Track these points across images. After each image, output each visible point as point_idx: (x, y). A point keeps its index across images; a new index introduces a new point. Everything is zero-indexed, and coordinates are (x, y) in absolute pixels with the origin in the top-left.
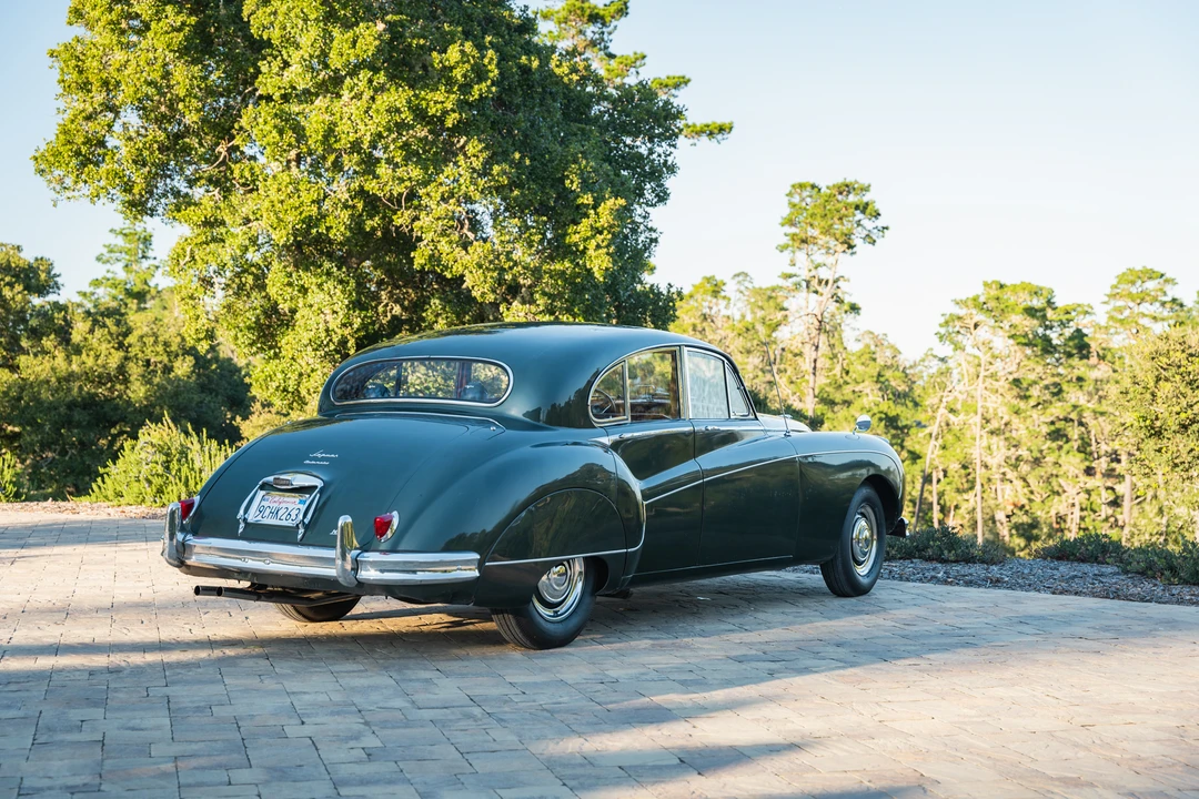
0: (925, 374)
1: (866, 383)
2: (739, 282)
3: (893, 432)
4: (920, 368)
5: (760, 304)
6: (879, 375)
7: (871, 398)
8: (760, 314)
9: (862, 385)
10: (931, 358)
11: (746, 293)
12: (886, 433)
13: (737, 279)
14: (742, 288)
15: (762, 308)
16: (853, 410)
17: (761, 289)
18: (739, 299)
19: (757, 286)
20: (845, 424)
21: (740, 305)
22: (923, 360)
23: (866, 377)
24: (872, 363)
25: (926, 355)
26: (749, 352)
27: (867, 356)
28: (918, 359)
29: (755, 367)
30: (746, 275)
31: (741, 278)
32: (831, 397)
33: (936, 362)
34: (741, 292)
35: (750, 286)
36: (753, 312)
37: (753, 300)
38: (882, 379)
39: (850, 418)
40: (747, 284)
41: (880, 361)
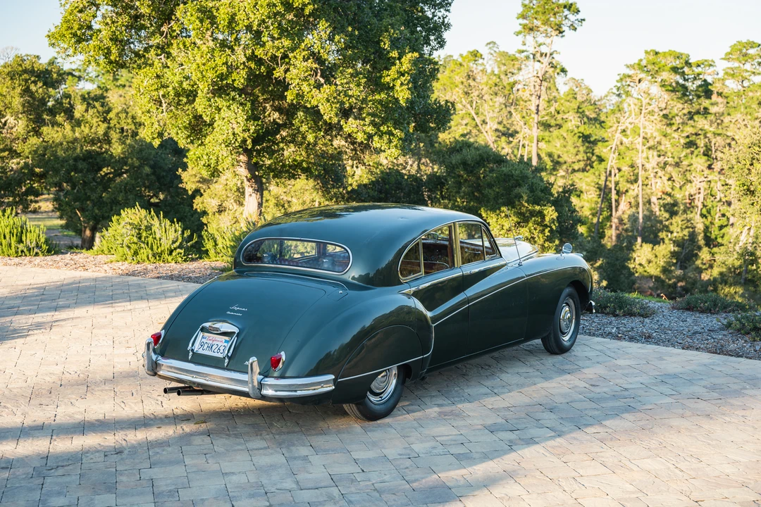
0: (607, 105)
1: (570, 113)
2: (490, 48)
3: (587, 144)
4: (604, 100)
5: (503, 62)
6: (579, 108)
7: (573, 122)
8: (503, 68)
9: (568, 114)
10: (611, 94)
11: (495, 55)
12: (583, 146)
13: (489, 46)
14: (492, 52)
15: (504, 65)
16: (562, 131)
17: (504, 52)
18: (490, 59)
19: (502, 50)
20: (557, 140)
21: (490, 62)
22: (607, 96)
23: (570, 110)
24: (574, 100)
25: (609, 92)
26: (496, 94)
27: (571, 96)
28: (603, 96)
29: (501, 104)
30: (495, 43)
31: (491, 45)
32: (548, 122)
33: (614, 97)
34: (492, 54)
35: (497, 50)
36: (499, 67)
37: (499, 59)
38: (580, 110)
39: (560, 137)
40: (495, 49)
41: (580, 99)
